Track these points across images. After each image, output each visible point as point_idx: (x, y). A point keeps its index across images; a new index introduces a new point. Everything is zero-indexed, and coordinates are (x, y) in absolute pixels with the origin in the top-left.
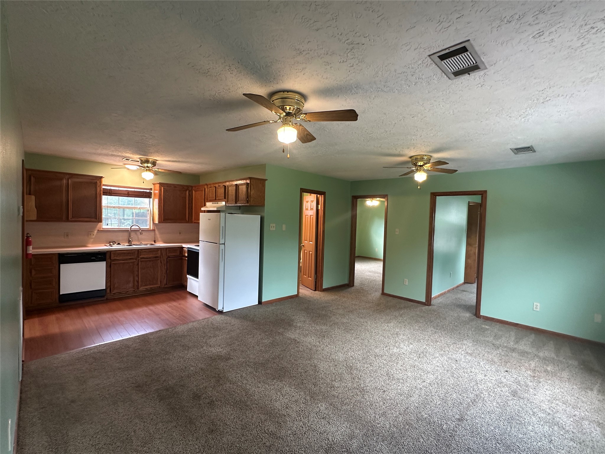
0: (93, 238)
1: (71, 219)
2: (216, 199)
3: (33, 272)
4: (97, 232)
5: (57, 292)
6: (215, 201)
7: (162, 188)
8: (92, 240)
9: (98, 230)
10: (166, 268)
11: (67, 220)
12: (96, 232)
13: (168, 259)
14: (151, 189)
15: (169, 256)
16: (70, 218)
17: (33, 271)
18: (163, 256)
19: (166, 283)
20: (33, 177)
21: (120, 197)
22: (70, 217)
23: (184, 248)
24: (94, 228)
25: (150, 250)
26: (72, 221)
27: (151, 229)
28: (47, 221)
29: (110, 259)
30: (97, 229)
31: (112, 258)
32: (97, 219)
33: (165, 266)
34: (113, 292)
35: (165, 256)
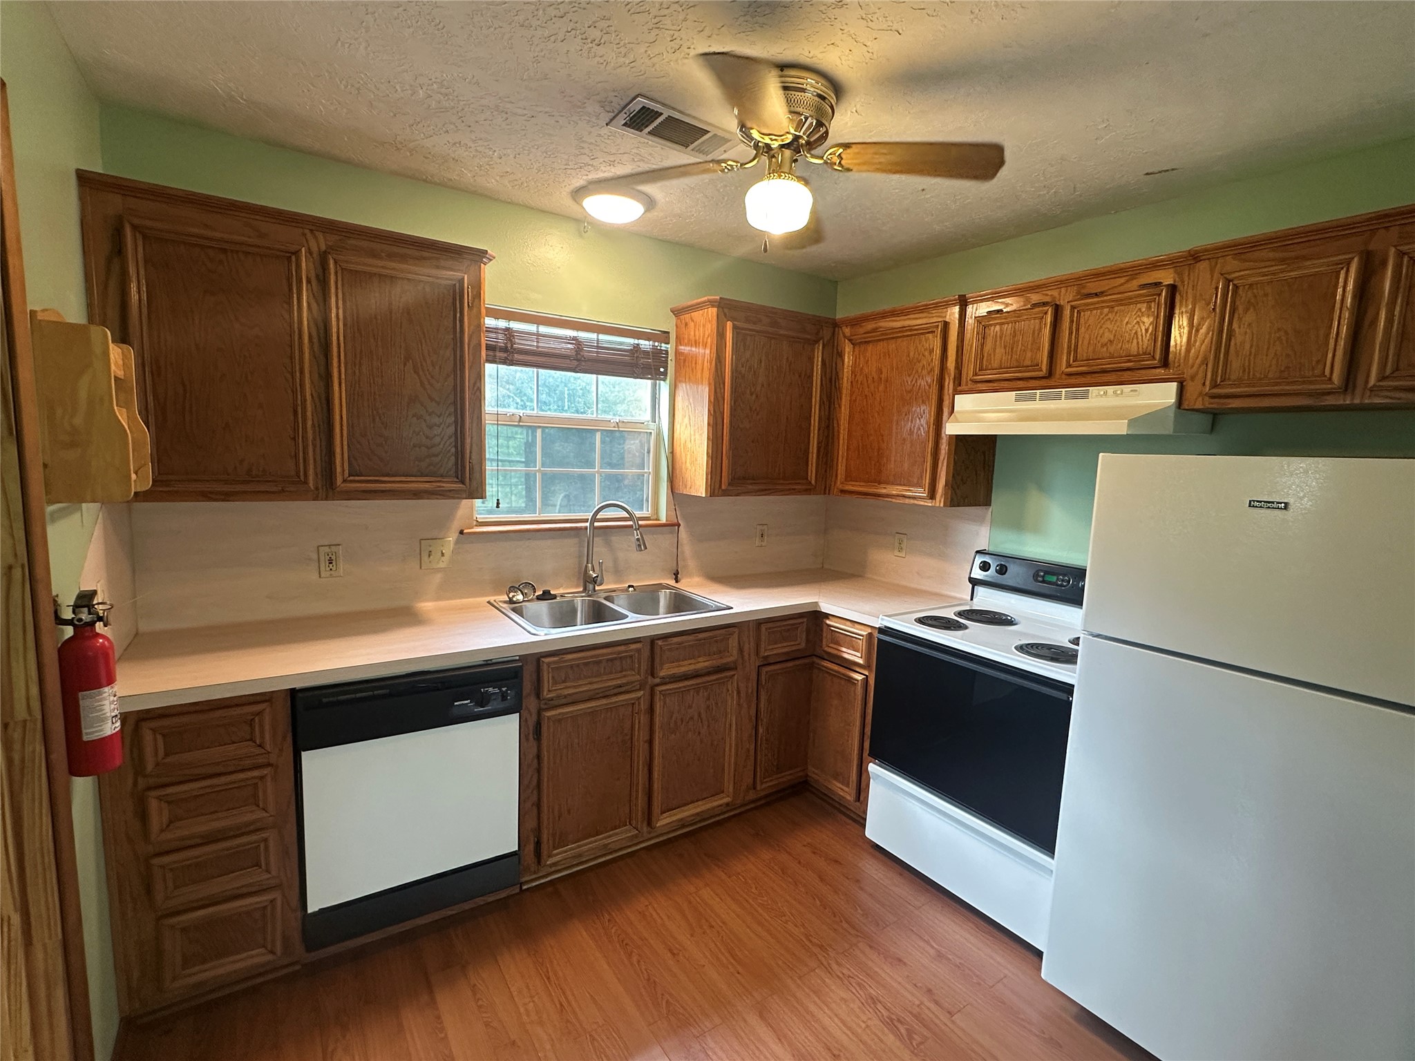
0: (439, 570)
1: (345, 481)
2: (1050, 374)
3: (158, 813)
4: (457, 542)
5: (295, 901)
6: (1043, 382)
7: (729, 324)
8: (438, 578)
9: (461, 532)
10: (753, 712)
11: (328, 488)
12: (452, 538)
13: (765, 670)
14: (664, 336)
15: (766, 658)
16: (339, 480)
17: (153, 805)
18: (746, 657)
19: (750, 781)
20: (135, 228)
21: (541, 371)
22: (339, 469)
23: (827, 616)
24: (442, 523)
25: (701, 636)
26: (349, 495)
27: (663, 520)
28: (227, 497)
29: (538, 696)
30: (456, 525)
31: (545, 694)
32: (463, 483)
33: (749, 707)
34: (550, 856)
35: (753, 657)
